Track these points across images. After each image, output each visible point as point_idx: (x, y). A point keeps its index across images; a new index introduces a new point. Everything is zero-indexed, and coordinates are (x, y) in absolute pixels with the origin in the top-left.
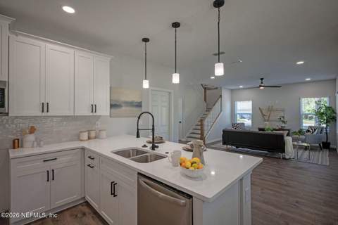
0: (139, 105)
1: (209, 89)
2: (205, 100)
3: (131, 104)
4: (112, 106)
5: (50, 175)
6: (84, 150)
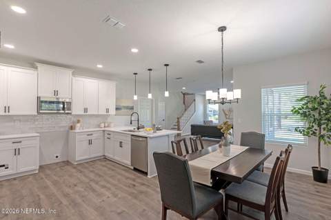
0: (132, 108)
1: (188, 94)
2: (184, 103)
3: (127, 108)
4: (117, 109)
5: (90, 142)
6: (104, 131)
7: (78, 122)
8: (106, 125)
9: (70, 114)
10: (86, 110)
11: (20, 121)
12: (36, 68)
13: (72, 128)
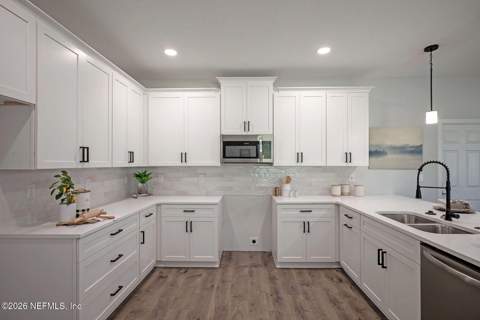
0: (417, 151)
4: (371, 153)
5: (306, 227)
6: (338, 205)
7: (288, 180)
8: (347, 190)
9: (271, 164)
10: (300, 157)
11: (205, 174)
12: (218, 86)
13: (277, 192)
